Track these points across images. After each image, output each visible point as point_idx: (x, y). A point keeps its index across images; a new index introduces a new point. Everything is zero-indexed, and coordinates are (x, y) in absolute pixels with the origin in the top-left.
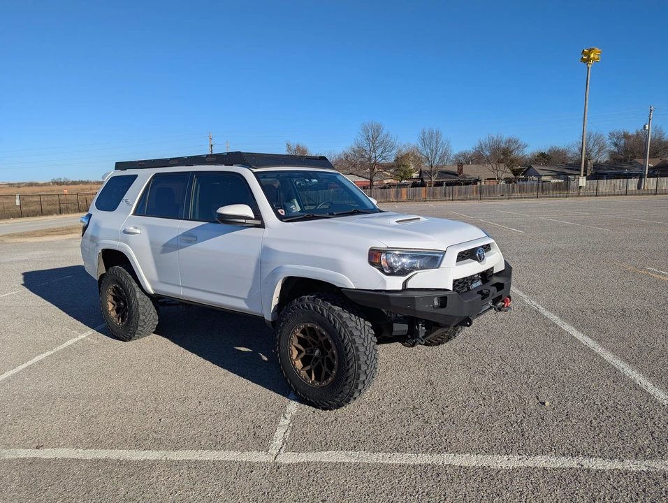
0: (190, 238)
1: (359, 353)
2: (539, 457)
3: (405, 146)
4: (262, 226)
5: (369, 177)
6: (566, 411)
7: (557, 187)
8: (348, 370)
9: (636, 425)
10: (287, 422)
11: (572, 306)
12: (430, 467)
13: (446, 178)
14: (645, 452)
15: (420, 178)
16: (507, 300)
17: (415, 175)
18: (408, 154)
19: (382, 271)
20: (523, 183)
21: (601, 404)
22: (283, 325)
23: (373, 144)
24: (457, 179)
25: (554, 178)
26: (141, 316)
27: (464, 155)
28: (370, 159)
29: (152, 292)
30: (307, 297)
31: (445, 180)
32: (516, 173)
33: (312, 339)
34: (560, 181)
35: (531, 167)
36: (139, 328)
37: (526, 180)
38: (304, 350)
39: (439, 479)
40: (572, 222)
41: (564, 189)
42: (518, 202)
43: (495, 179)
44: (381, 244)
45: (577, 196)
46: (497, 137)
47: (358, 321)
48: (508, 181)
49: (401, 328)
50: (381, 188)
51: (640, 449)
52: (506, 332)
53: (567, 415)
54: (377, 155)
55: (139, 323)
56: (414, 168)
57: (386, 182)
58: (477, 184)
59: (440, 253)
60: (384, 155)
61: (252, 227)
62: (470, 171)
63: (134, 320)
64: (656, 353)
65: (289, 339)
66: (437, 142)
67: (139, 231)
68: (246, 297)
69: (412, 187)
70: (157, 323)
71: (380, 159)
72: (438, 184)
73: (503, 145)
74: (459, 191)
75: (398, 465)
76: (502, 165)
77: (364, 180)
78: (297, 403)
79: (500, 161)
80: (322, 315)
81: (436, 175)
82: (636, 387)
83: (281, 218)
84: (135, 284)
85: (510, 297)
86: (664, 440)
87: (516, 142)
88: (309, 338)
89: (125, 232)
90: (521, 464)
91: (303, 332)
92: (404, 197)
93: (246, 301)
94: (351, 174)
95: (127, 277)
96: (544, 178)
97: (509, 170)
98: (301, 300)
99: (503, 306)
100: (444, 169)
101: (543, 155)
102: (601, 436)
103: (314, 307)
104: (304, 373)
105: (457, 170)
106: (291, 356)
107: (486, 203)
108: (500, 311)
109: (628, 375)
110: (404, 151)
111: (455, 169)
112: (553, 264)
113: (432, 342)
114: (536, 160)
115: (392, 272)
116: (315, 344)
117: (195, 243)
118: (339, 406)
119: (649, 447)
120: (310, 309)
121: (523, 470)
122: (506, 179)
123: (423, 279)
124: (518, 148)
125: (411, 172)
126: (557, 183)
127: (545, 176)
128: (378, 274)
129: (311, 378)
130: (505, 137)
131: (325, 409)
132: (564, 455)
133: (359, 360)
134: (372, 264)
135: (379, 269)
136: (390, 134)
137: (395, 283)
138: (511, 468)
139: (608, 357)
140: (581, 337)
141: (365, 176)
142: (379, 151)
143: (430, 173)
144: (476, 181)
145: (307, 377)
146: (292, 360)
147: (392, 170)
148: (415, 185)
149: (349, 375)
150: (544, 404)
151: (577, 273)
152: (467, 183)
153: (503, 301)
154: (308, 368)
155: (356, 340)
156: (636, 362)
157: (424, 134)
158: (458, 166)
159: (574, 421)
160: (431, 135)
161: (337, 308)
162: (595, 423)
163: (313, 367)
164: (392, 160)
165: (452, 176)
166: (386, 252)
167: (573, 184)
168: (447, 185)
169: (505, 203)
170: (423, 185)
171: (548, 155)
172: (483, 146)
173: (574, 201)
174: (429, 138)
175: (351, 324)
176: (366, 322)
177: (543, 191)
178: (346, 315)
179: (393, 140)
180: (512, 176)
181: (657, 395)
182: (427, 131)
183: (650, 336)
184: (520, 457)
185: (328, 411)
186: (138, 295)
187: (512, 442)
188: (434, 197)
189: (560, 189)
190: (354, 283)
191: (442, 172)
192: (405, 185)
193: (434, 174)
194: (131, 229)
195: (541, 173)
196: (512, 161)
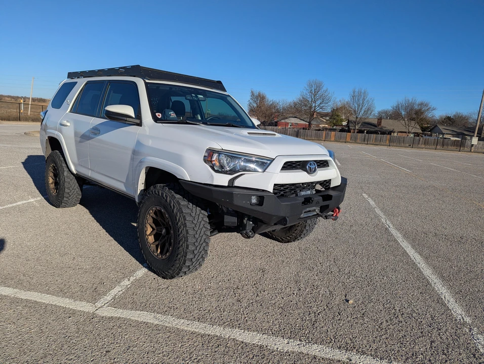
0: (96, 131)
1: (188, 235)
2: (316, 345)
3: (340, 101)
4: (140, 124)
5: (308, 121)
6: (364, 311)
7: (455, 143)
8: (178, 248)
9: (422, 333)
10: (128, 283)
11: (419, 229)
12: (216, 338)
13: (367, 127)
14: (417, 358)
15: (348, 126)
16: (336, 211)
17: (344, 123)
18: (341, 108)
19: (213, 168)
20: (428, 137)
21: (399, 310)
22: (142, 206)
23: (314, 96)
24: (376, 129)
25: (453, 137)
26: (66, 189)
27: (386, 112)
28: (311, 107)
29: (75, 172)
30: (159, 185)
31: (366, 129)
32: (424, 129)
33: (161, 220)
34: (458, 139)
35: (436, 126)
36: (65, 199)
37: (431, 135)
38: (155, 229)
39: (217, 350)
40: (455, 169)
41: (460, 145)
42: (420, 151)
43: (406, 132)
44: (217, 146)
45: (469, 152)
46: (412, 99)
47: (194, 209)
48: (416, 134)
49: (230, 220)
50: (316, 130)
51: (413, 354)
52: (350, 241)
53: (363, 314)
54: (316, 105)
55: (65, 195)
56: (345, 118)
57: (322, 126)
58: (391, 134)
59: (268, 160)
60: (321, 105)
61: (134, 125)
62: (387, 124)
63: (61, 192)
64: (472, 275)
65: (144, 217)
66: (364, 99)
67: (68, 124)
68: (125, 181)
69: (339, 131)
70: (80, 197)
71: (318, 109)
72: (361, 132)
73: (416, 107)
74: (376, 139)
75: (191, 332)
76: (413, 122)
77: (304, 123)
78: (146, 270)
79: (413, 119)
80: (166, 200)
81: (360, 124)
82: (440, 301)
83: (156, 120)
84: (64, 165)
85: (339, 208)
86: (440, 350)
87: (426, 105)
88: (159, 219)
89: (62, 125)
90: (296, 349)
91: (155, 213)
92: (333, 139)
93: (126, 184)
94: (296, 117)
95: (59, 159)
96: (446, 136)
97: (418, 127)
98: (155, 188)
99: (332, 215)
100: (367, 121)
101: (449, 118)
102: (384, 337)
103: (162, 193)
104: (153, 247)
105: (376, 123)
106: (146, 231)
107: (393, 149)
108: (327, 219)
109: (437, 289)
110: (339, 105)
111: (375, 122)
112: (421, 196)
113: (283, 240)
114: (443, 122)
115: (221, 170)
116: (164, 225)
117: (98, 136)
118: (172, 277)
119: (422, 354)
120: (159, 195)
121: (294, 354)
122: (414, 133)
123: (249, 180)
124: (427, 109)
125: (342, 120)
126: (455, 140)
127: (447, 134)
128: (209, 170)
129: (157, 251)
130: (419, 100)
131: (164, 278)
132: (340, 348)
133: (187, 241)
134: (205, 161)
135: (211, 166)
136: (329, 90)
137: (222, 180)
138: (285, 351)
139: (427, 272)
140: (412, 253)
141: (306, 120)
142: (318, 102)
143: (355, 122)
144: (390, 133)
145: (155, 250)
146: (146, 235)
147: (328, 118)
148: (342, 130)
149: (179, 252)
150: (348, 301)
151: (437, 205)
152: (383, 133)
153: (333, 211)
154: (157, 243)
155: (187, 224)
156: (450, 280)
157: (354, 92)
158: (378, 119)
159: (366, 320)
160: (360, 95)
161: (178, 196)
162: (385, 324)
163: (160, 243)
164: (328, 110)
165: (372, 127)
166: (220, 153)
167: (468, 142)
168: (367, 133)
169: (409, 150)
170: (349, 131)
171: (453, 119)
172: (400, 106)
173: (465, 155)
174: (358, 96)
175: (185, 210)
176: (202, 211)
177: (443, 145)
178: (184, 202)
179: (330, 95)
180: (420, 131)
181: (454, 310)
182: (357, 90)
183: (475, 260)
184: (299, 343)
185: (166, 280)
186: (65, 174)
187: (300, 329)
188: (355, 141)
189: (457, 146)
190: (190, 176)
191: (365, 123)
192: (335, 130)
193: (358, 124)
194: (65, 122)
195: (444, 131)
196: (422, 120)
